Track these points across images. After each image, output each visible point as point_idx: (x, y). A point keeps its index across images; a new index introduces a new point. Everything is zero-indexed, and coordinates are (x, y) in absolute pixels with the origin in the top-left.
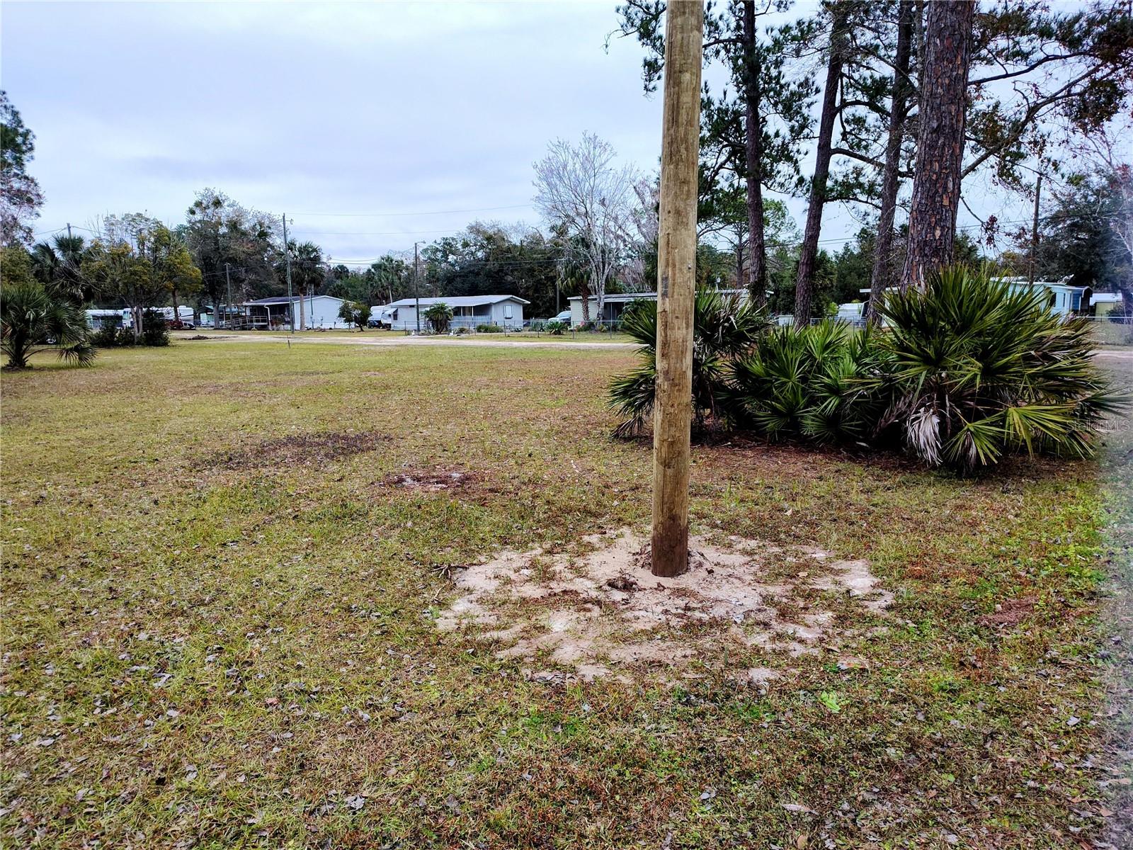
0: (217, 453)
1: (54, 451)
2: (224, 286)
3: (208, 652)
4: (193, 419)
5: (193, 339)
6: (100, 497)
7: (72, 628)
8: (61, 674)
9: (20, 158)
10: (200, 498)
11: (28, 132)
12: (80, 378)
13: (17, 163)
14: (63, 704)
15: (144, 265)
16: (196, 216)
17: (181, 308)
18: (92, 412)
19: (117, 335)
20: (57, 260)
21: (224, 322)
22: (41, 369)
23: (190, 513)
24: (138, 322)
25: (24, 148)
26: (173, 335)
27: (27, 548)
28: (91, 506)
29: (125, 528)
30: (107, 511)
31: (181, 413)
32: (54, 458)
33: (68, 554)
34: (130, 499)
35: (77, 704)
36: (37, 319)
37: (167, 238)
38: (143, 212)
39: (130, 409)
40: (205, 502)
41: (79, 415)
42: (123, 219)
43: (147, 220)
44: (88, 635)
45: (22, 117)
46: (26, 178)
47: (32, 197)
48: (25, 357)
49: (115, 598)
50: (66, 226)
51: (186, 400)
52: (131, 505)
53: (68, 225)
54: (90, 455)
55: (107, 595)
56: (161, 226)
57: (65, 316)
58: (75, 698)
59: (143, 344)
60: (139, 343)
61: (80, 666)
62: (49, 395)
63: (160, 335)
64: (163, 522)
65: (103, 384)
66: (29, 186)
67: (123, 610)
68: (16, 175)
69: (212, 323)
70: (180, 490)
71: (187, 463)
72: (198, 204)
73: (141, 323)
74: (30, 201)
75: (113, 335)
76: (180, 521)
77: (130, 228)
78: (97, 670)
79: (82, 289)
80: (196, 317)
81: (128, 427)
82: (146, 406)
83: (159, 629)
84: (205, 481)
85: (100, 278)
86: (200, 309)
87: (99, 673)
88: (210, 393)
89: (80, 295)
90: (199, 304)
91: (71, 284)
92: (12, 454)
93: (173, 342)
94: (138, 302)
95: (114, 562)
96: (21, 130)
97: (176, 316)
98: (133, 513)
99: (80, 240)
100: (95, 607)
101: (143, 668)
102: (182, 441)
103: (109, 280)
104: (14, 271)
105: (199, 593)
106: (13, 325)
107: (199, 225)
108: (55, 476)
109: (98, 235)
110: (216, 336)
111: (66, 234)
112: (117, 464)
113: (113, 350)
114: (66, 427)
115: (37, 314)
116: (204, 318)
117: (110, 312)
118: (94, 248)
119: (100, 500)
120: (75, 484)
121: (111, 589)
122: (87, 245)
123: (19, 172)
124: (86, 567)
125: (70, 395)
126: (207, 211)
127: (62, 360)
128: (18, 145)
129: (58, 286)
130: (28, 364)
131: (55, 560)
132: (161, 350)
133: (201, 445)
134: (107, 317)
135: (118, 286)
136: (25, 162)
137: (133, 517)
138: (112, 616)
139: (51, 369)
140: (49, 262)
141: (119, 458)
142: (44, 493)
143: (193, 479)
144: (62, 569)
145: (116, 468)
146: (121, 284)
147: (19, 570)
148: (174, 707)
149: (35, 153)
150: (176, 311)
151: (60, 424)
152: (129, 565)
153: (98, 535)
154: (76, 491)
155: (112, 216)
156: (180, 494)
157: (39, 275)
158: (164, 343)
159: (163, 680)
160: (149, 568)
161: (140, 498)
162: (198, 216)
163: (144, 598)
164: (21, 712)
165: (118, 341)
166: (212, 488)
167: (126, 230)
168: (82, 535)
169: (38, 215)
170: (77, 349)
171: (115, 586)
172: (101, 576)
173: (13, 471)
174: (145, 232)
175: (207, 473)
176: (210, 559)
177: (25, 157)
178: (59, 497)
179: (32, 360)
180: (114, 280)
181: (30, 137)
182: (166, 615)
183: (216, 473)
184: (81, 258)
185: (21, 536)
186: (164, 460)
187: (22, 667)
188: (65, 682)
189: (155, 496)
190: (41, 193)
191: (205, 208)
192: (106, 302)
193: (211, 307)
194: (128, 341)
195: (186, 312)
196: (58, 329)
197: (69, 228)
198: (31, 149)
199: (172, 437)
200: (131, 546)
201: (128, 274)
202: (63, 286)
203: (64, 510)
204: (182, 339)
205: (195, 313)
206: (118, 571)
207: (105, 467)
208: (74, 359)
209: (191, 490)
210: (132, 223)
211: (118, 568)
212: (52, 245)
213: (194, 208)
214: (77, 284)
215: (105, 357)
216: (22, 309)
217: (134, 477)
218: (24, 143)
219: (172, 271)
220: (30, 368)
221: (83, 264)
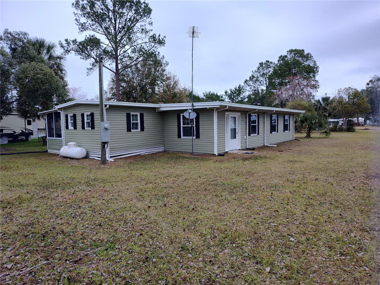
0: (376, 173)
1: (320, 164)
2: (378, 110)
3: (378, 250)
4: (366, 159)
5: (364, 129)
6: (335, 182)
7: (328, 224)
8: (326, 238)
9: (315, 75)
10: (371, 189)
11: (318, 66)
12: (326, 141)
13: (314, 77)
14: (328, 248)
15: (349, 104)
16: (369, 86)
17: (360, 118)
18: (330, 153)
19: (338, 128)
20: (321, 104)
21: (376, 123)
22: (314, 138)
23: (367, 194)
24: (345, 123)
25: (316, 72)
26: (357, 128)
27: (314, 194)
28: (332, 184)
29: (344, 194)
30: (337, 187)
31: (361, 156)
32: (320, 166)
33: (326, 199)
34: (345, 184)
35: (332, 250)
36: (315, 123)
37: (358, 94)
38: (351, 87)
39: (343, 153)
40: (373, 191)
41: (327, 154)
42: (344, 90)
43: (352, 89)
44: (334, 228)
45: (316, 63)
46: (316, 80)
47: (317, 86)
48: (311, 134)
49: (342, 218)
50: (325, 94)
51: (363, 152)
52: (345, 187)
53: (326, 93)
54: (331, 167)
55: (338, 216)
56: (357, 90)
57: (323, 122)
58: (331, 248)
59: (346, 131)
60: (344, 131)
61: (332, 238)
62: (317, 146)
63: (352, 128)
64: (357, 195)
65: (334, 144)
66: (316, 83)
67: (345, 223)
68: (313, 80)
69: (371, 124)
70: (363, 185)
71: (365, 175)
72: (371, 81)
73: (346, 124)
74: (316, 87)
75: (336, 128)
76: (363, 196)
77: (346, 92)
78: (337, 241)
79: (328, 113)
80: (365, 121)
81: (343, 159)
82: (348, 153)
83: (358, 234)
84: (372, 183)
85: (334, 109)
86: (367, 118)
87: (338, 242)
88: (372, 150)
89: (327, 115)
90: (367, 117)
91: (325, 112)
92: (308, 164)
93: (357, 131)
94: (346, 117)
95: (341, 205)
96: (316, 67)
97: (358, 121)
98: (346, 190)
99: (329, 98)
100: (336, 219)
101: (353, 246)
102: (362, 167)
103: (337, 110)
104: (309, 109)
105: (373, 225)
106: (308, 125)
107: (370, 89)
108: (321, 173)
109: (335, 96)
110: (373, 128)
111: (325, 96)
112: (340, 172)
113: (336, 133)
114: (323, 157)
115: (316, 121)
116: (368, 122)
117: (336, 120)
118: (333, 100)
119: (335, 183)
120: (327, 176)
121: (340, 215)
122: (331, 99)
123: (314, 79)
124: (332, 205)
125: (324, 147)
126: (374, 83)
127: (321, 136)
128: (315, 71)
129: (321, 113)
130: (311, 136)
131: (322, 199)
132: (352, 133)
133: (370, 169)
134: (335, 122)
135: (340, 112)
136: (316, 76)
137: (346, 191)
138: (341, 224)
139: (317, 138)
140: (319, 105)
141: (340, 169)
142: (318, 177)
143: (367, 182)
144: (324, 203)
145: (339, 173)
146: (341, 111)
147: (312, 200)
148: (366, 266)
149: (319, 73)
150: (358, 119)
151: (321, 156)
152: (346, 208)
153: (335, 195)
154: (327, 178)
155: (341, 89)
156: (363, 186)
157: (316, 109)
158: (353, 131)
159: (361, 254)
160: (353, 211)
161: (348, 185)
162: (370, 85)
163: (352, 221)
164: (315, 246)
165: (338, 130)
166: (375, 186)
167: (345, 93)
168: (330, 193)
169: (318, 91)
170: (325, 132)
171: (342, 214)
172: (337, 209)
173: (309, 169)
174: (351, 93)
175: (373, 180)
176: (377, 214)
177: (316, 74)
178: (322, 180)
179: (312, 135)
180: (339, 110)
181: (318, 68)
182: (361, 230)
183: (377, 181)
184: (329, 103)
185: (312, 190)
186: (356, 173)
187: (315, 231)
188: (327, 241)
189: (353, 185)
190: (319, 85)
191: (373, 82)
192: (335, 117)
193: (371, 118)
194: (341, 130)
195: (361, 120)
196: (321, 126)
197: (326, 94)
198: (318, 72)
199: (358, 165)
200: (346, 201)
201: (344, 107)
202: (322, 112)
203: (324, 184)
204: (359, 129)
205: (365, 120)
206: (342, 209)
207: (336, 172)
208: (324, 135)
209: (367, 186)
210: (347, 91)
211: (342, 208)
212: (321, 100)
213: (369, 83)
214: (326, 112)
215: (334, 135)
216: (311, 120)
217: (346, 177)
218: (316, 70)
219: (359, 106)
220: (311, 138)
221: (329, 105)
